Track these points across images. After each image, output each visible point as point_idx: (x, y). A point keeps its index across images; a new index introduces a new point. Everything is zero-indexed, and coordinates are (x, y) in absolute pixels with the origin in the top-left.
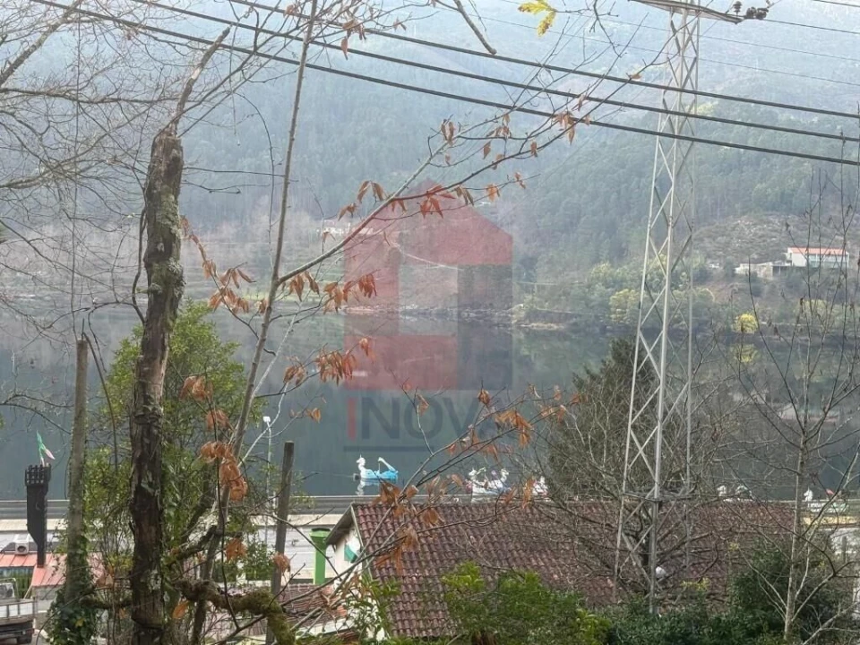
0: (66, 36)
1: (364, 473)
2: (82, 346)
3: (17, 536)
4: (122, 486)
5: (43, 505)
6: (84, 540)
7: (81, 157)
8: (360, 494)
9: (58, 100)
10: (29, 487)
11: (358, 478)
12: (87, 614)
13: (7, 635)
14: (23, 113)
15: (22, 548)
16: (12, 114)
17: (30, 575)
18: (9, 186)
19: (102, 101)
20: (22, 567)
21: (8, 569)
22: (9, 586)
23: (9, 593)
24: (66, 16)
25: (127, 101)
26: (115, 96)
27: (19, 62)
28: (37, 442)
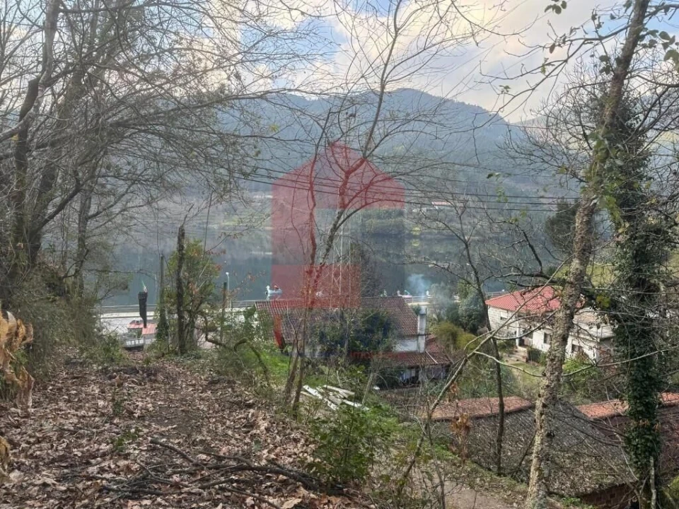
1: (269, 291)
5: (145, 306)
8: (268, 299)
10: (140, 300)
11: (267, 293)
15: (138, 322)
17: (141, 331)
20: (138, 328)
21: (134, 328)
22: (135, 334)
23: (135, 336)
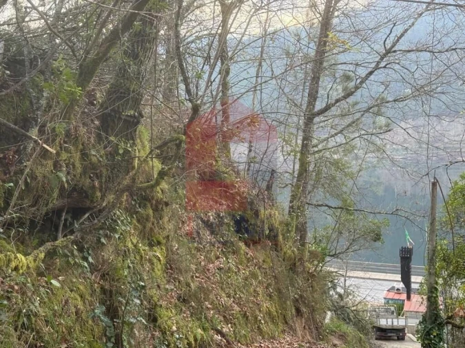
0: (427, 18)
2: (434, 184)
3: (396, 283)
4: (454, 262)
5: (409, 268)
6: (436, 289)
7: (433, 82)
9: (422, 54)
10: (402, 258)
12: (439, 329)
13: (392, 335)
14: (404, 62)
15: (398, 290)
16: (398, 64)
17: (403, 305)
18: (395, 101)
19: (447, 51)
20: (399, 299)
21: (392, 299)
23: (393, 313)
24: (427, 7)
25: (460, 49)
26: (454, 47)
27: (402, 35)
28: (406, 235)
